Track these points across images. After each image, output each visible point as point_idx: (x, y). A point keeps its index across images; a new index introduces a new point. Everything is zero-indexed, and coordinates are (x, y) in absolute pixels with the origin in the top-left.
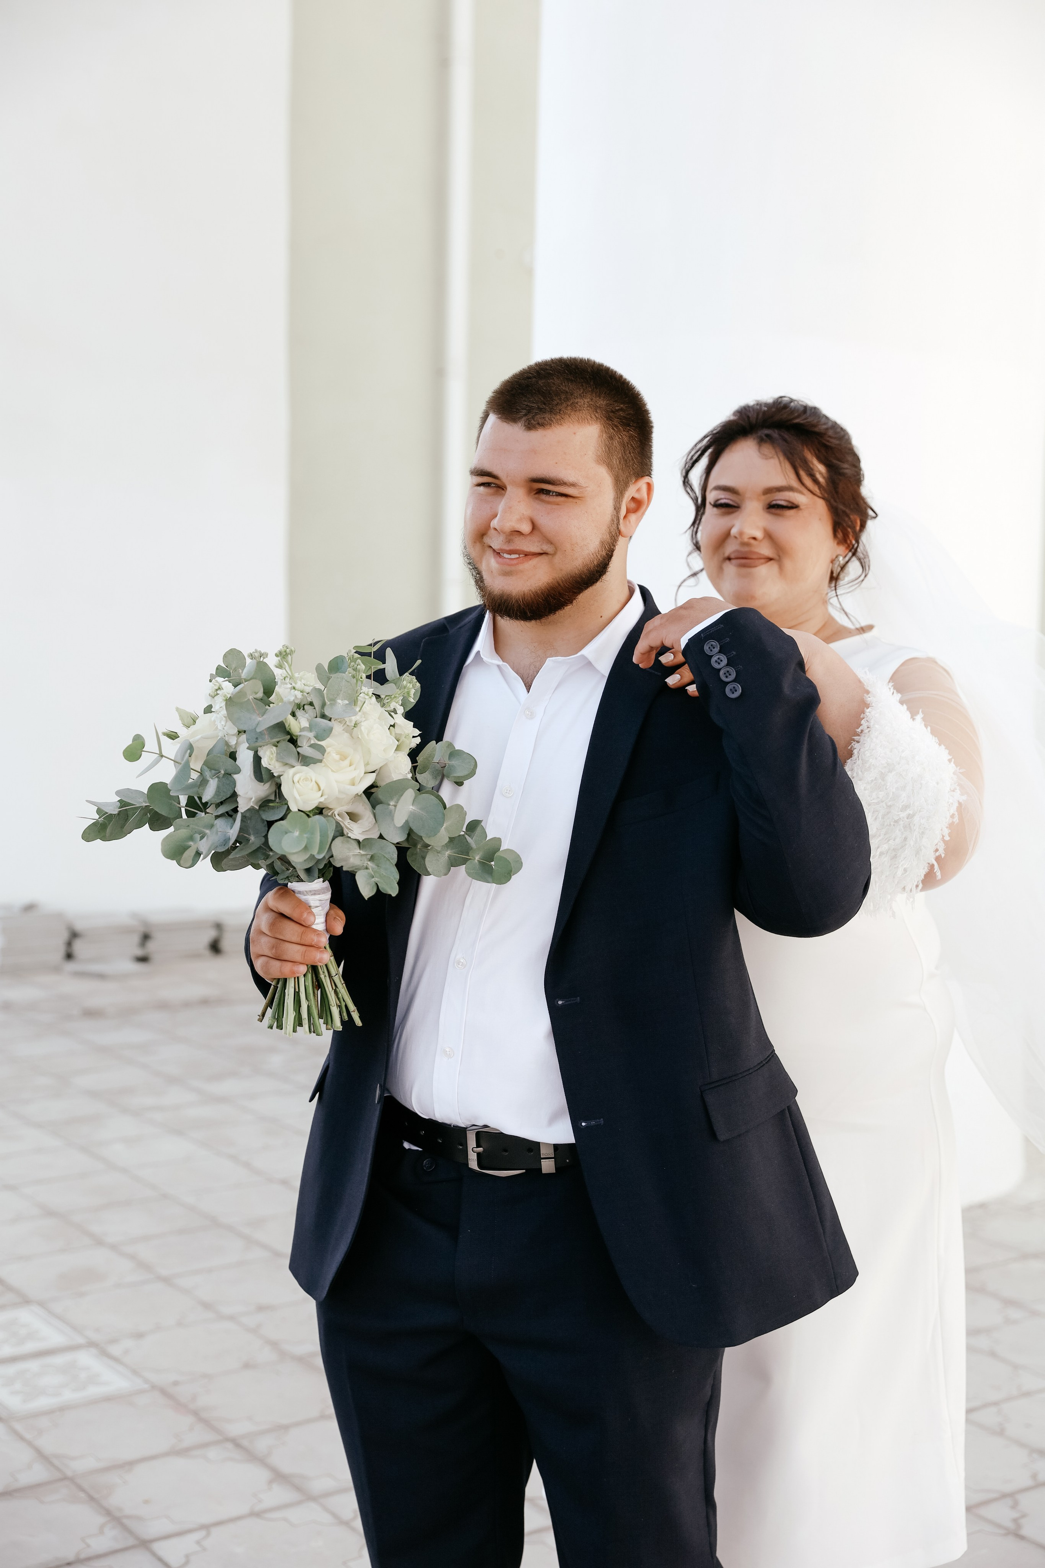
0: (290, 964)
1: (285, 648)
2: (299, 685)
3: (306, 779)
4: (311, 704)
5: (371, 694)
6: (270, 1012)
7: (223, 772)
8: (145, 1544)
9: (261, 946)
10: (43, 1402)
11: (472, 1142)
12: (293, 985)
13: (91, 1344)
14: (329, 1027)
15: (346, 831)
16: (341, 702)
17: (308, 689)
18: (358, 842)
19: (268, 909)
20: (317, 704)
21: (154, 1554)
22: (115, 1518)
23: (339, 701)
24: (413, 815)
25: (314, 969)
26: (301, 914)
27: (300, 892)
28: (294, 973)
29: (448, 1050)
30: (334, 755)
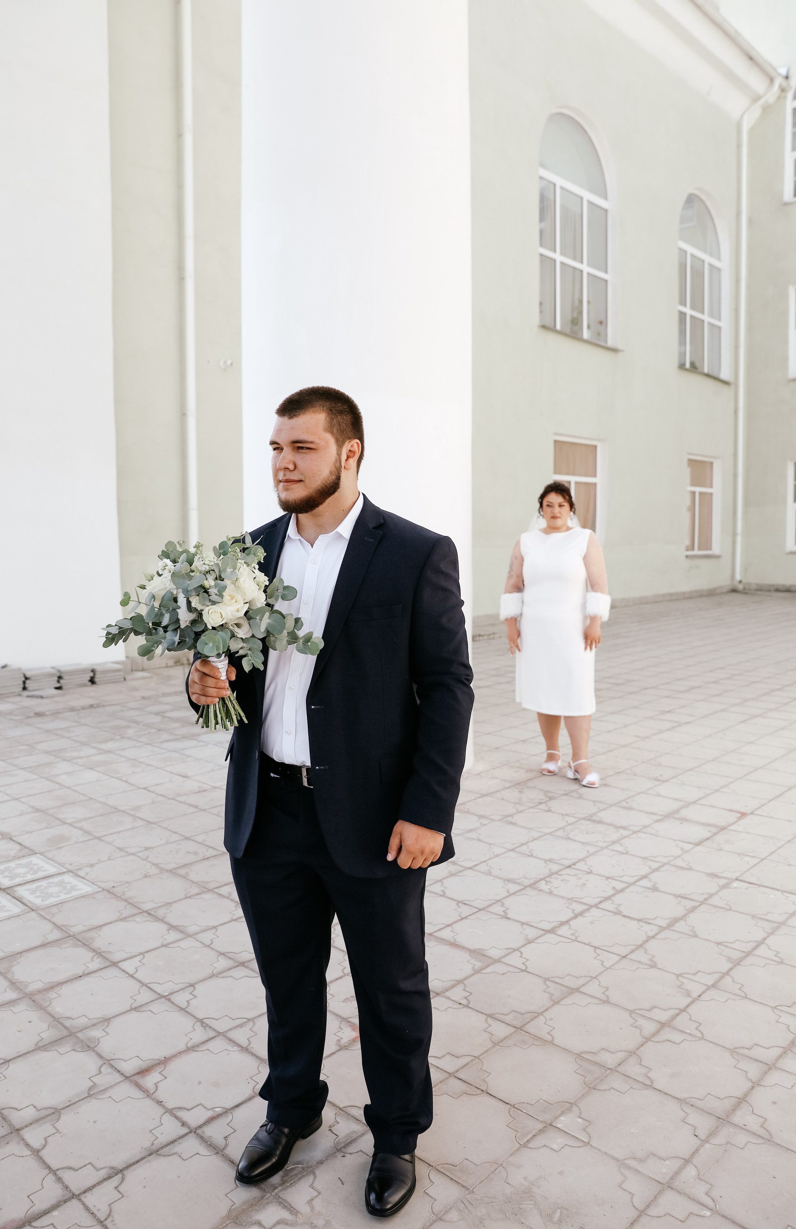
0: (210, 698)
1: (198, 544)
2: (206, 562)
3: (215, 612)
4: (213, 570)
5: (243, 563)
6: (201, 720)
7: (171, 609)
8: (114, 964)
9: (195, 688)
10: (51, 901)
11: (304, 773)
12: (213, 707)
13: (69, 871)
14: (232, 725)
15: (236, 634)
16: (229, 570)
17: (212, 563)
18: (242, 638)
19: (197, 670)
20: (217, 571)
21: (120, 968)
22: (98, 953)
23: (228, 570)
24: (269, 625)
25: (223, 699)
26: (215, 673)
27: (213, 662)
28: (212, 702)
29: (288, 731)
30: (228, 597)
